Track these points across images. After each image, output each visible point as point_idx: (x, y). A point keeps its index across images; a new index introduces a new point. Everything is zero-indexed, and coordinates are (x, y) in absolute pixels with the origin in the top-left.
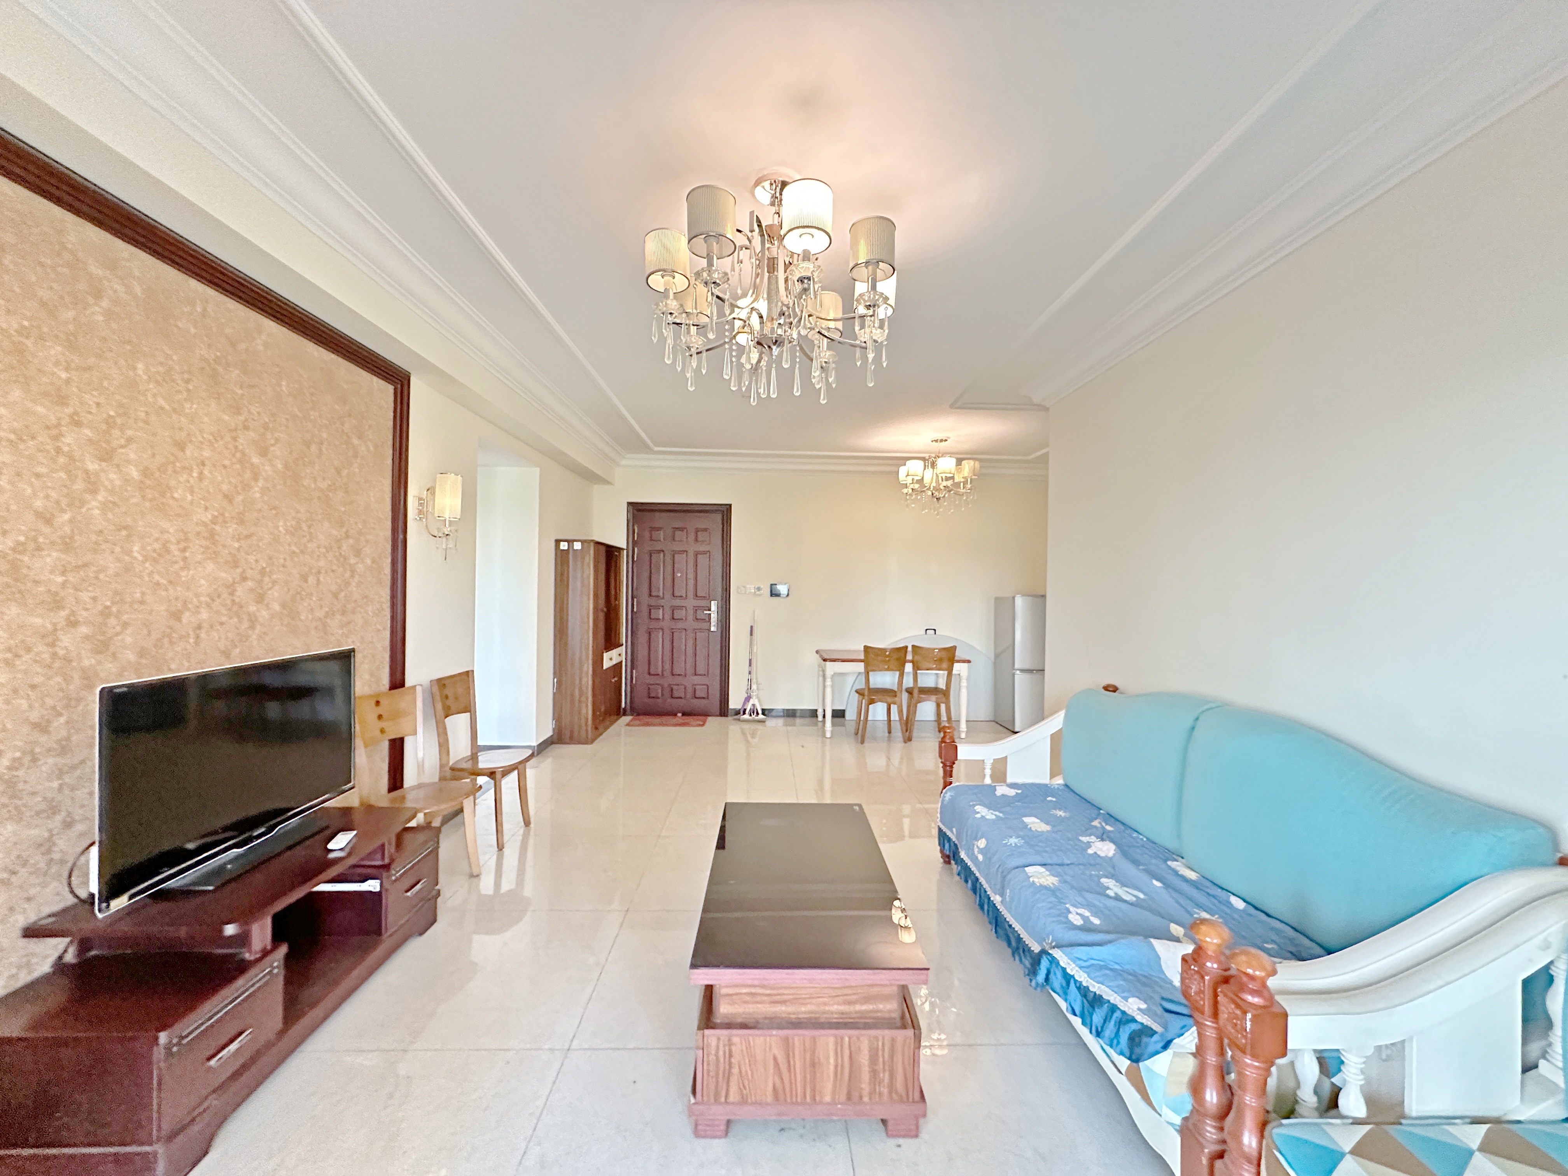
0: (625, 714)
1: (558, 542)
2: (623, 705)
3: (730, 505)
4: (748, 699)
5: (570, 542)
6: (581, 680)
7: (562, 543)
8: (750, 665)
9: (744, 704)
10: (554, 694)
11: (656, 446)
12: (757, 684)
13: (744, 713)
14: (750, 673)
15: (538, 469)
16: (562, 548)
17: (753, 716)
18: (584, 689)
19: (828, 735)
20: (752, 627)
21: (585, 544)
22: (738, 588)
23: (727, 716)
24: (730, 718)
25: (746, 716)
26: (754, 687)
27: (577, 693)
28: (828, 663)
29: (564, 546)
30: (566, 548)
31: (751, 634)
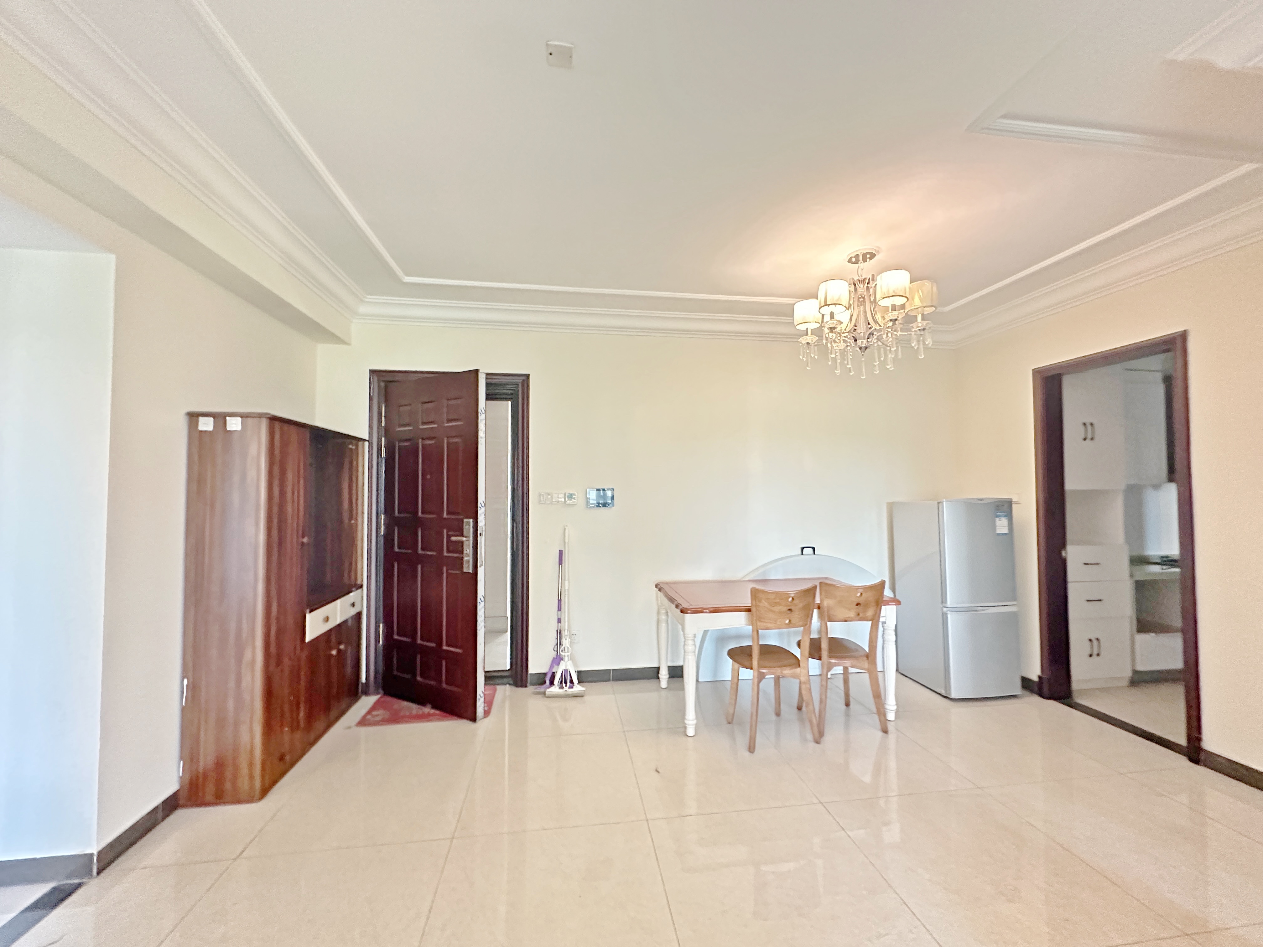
0: (366, 693)
1: (193, 417)
2: (363, 679)
3: (528, 376)
4: (558, 660)
5: (220, 418)
6: (239, 681)
7: (202, 419)
8: (559, 609)
9: (551, 667)
10: (183, 709)
11: (407, 275)
12: (572, 635)
13: (552, 683)
14: (559, 621)
15: (112, 258)
16: (201, 428)
17: (566, 688)
18: (247, 697)
19: (691, 732)
20: (561, 552)
21: (250, 421)
22: (540, 495)
23: (526, 686)
24: (530, 689)
25: (555, 689)
26: (566, 642)
27: (231, 704)
28: (687, 616)
29: (206, 425)
30: (210, 428)
31: (561, 562)
